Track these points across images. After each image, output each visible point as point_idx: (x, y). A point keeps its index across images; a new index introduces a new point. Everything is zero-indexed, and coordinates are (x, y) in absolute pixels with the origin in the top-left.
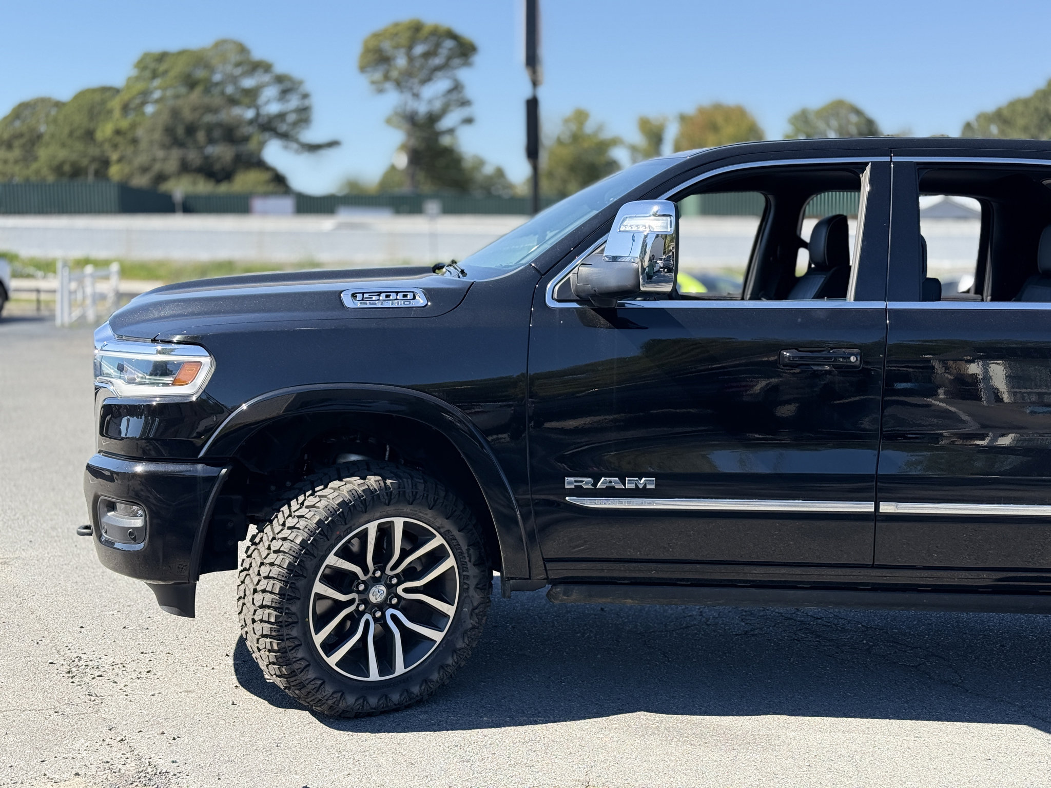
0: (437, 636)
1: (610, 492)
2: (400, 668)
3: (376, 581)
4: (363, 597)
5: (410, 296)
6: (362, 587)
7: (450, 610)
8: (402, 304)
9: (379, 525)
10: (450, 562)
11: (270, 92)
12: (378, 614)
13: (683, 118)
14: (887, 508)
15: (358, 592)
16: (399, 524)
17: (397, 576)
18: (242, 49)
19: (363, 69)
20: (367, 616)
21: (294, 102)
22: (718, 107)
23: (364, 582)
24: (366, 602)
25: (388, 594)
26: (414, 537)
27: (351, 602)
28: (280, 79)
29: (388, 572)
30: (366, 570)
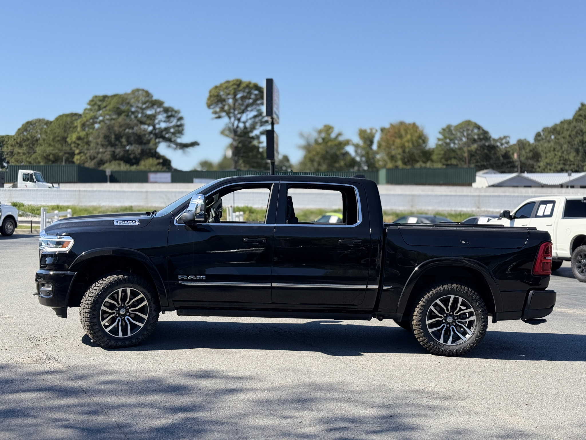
0: (142, 325)
1: (192, 280)
2: (129, 334)
3: (122, 307)
4: (118, 312)
5: (134, 222)
6: (117, 309)
7: (146, 317)
8: (131, 224)
9: (122, 290)
10: (146, 302)
11: (161, 117)
12: (123, 318)
13: (382, 130)
14: (274, 285)
15: (116, 311)
16: (129, 290)
17: (129, 306)
18: (147, 94)
19: (209, 106)
20: (119, 318)
21: (174, 122)
22: (402, 123)
23: (118, 307)
24: (119, 314)
25: (126, 312)
26: (134, 294)
27: (114, 313)
28: (166, 110)
29: (126, 305)
30: (118, 304)
